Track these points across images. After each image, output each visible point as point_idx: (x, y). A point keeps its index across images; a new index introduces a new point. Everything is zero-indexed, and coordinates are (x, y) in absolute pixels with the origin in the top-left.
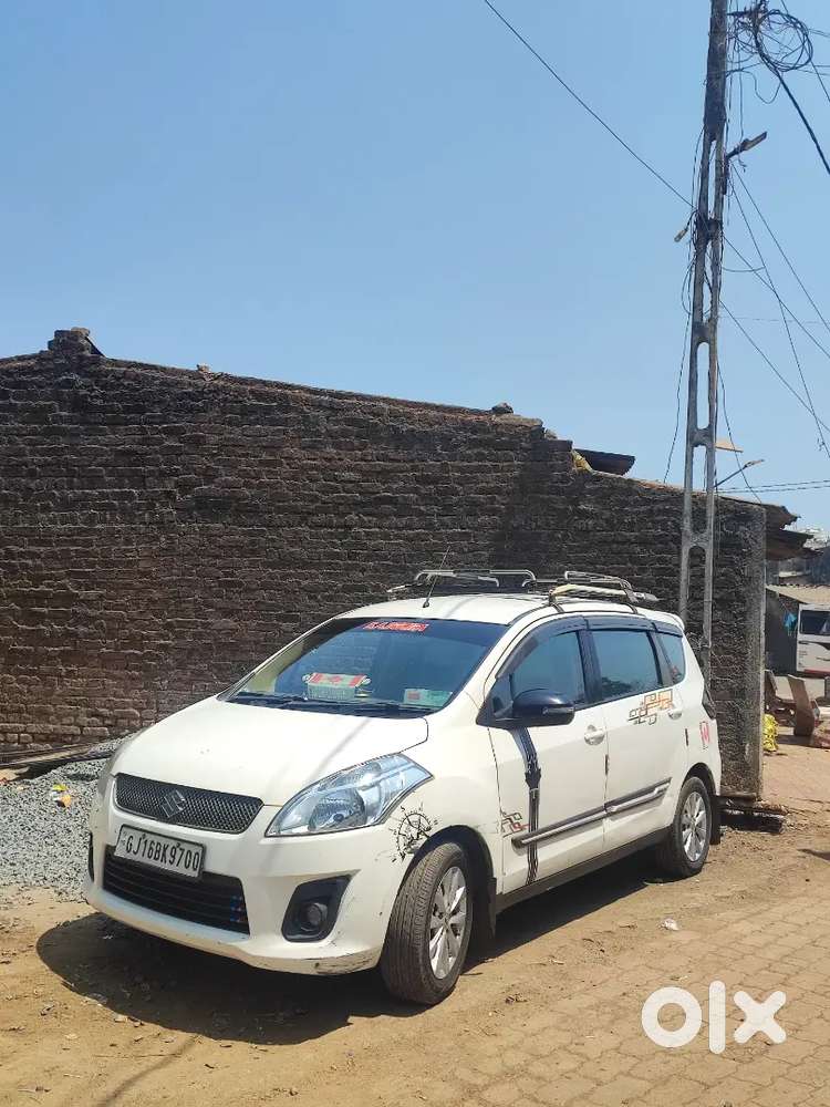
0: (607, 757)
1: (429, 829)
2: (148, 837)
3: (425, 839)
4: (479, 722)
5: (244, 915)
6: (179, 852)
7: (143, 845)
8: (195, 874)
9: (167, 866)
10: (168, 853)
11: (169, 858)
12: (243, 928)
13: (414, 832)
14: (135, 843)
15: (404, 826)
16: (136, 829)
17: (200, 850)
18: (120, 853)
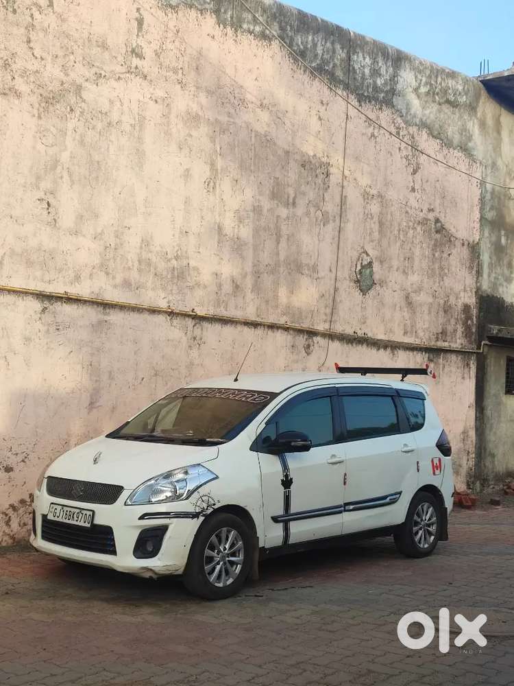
0: (345, 475)
1: (214, 505)
2: (65, 508)
3: (212, 510)
4: (251, 449)
5: (114, 545)
6: (81, 515)
7: (62, 513)
8: (89, 525)
9: (74, 523)
10: (75, 516)
11: (76, 518)
12: (113, 552)
13: (205, 505)
14: (58, 511)
15: (199, 502)
16: (58, 504)
17: (91, 513)
18: (50, 517)
